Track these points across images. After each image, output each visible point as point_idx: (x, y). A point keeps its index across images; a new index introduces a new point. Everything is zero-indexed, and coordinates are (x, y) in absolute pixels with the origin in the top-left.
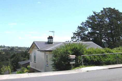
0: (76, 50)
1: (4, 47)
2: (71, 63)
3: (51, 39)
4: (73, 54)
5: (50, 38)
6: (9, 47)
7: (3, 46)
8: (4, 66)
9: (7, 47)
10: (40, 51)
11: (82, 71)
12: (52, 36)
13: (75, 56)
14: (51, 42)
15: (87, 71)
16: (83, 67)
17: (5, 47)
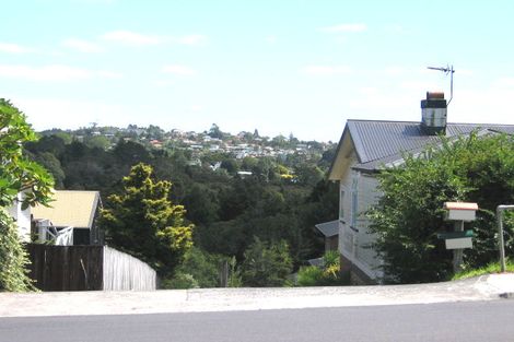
0: (490, 172)
1: (294, 142)
2: (451, 244)
3: (438, 111)
4: (469, 198)
5: (435, 102)
6: (315, 145)
7: (287, 138)
8: (257, 239)
9: (309, 143)
10: (363, 171)
11: (474, 292)
12: (442, 96)
13: (475, 206)
14: (437, 124)
15: (501, 296)
16: (502, 271)
17: (298, 143)
